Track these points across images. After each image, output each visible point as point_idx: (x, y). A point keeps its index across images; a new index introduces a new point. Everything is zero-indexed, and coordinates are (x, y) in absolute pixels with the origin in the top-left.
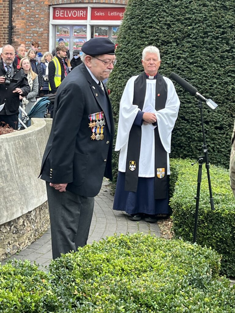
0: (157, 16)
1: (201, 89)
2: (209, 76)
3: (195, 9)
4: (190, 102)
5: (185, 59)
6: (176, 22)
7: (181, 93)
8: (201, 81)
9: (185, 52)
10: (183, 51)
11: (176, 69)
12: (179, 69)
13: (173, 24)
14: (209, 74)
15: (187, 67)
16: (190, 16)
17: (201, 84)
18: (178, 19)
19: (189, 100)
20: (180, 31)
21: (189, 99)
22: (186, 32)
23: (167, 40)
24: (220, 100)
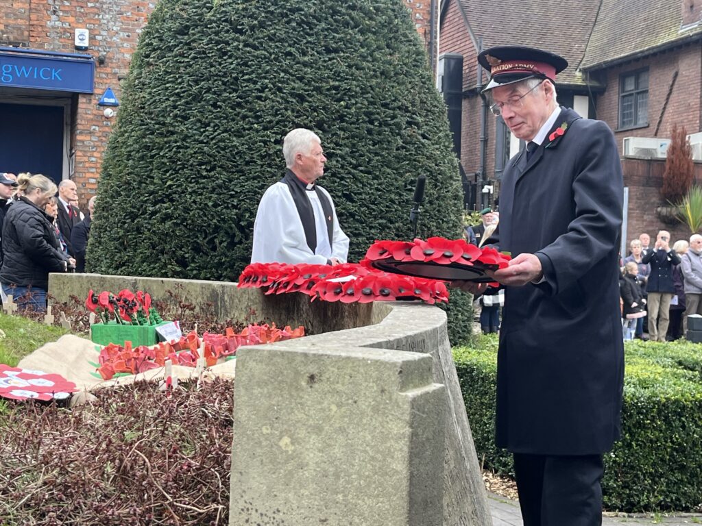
0: (271, 79)
1: (374, 210)
2: (384, 188)
3: (344, 72)
4: (359, 235)
5: (343, 157)
6: (315, 92)
7: (343, 218)
8: (374, 197)
9: (341, 146)
10: (337, 144)
11: (329, 175)
12: (334, 175)
13: (310, 96)
14: (384, 186)
15: (349, 173)
16: (337, 83)
17: (373, 203)
18: (317, 86)
19: (357, 232)
20: (324, 108)
21: (356, 229)
22: (338, 111)
23: (304, 124)
24: (402, 231)
